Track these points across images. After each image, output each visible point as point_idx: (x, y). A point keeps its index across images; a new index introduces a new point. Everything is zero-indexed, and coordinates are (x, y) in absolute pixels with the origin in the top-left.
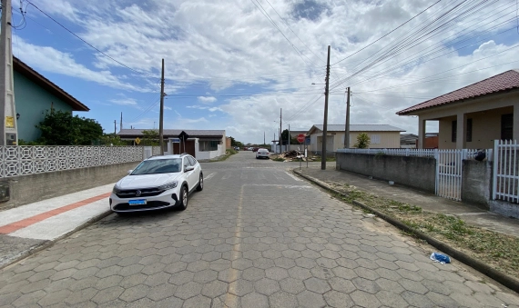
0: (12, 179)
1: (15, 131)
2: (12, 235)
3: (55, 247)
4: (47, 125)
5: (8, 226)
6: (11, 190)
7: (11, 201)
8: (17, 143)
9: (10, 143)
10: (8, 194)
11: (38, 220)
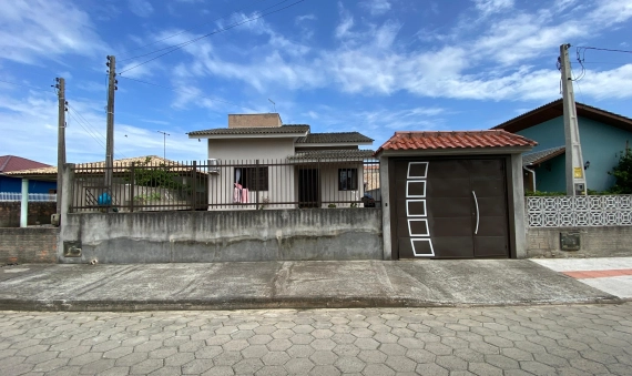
0: (583, 229)
1: (584, 181)
2: (581, 280)
3: (624, 305)
4: (622, 170)
5: (578, 272)
6: (581, 239)
7: (581, 250)
8: (586, 192)
9: (579, 193)
10: (578, 243)
11: (608, 275)
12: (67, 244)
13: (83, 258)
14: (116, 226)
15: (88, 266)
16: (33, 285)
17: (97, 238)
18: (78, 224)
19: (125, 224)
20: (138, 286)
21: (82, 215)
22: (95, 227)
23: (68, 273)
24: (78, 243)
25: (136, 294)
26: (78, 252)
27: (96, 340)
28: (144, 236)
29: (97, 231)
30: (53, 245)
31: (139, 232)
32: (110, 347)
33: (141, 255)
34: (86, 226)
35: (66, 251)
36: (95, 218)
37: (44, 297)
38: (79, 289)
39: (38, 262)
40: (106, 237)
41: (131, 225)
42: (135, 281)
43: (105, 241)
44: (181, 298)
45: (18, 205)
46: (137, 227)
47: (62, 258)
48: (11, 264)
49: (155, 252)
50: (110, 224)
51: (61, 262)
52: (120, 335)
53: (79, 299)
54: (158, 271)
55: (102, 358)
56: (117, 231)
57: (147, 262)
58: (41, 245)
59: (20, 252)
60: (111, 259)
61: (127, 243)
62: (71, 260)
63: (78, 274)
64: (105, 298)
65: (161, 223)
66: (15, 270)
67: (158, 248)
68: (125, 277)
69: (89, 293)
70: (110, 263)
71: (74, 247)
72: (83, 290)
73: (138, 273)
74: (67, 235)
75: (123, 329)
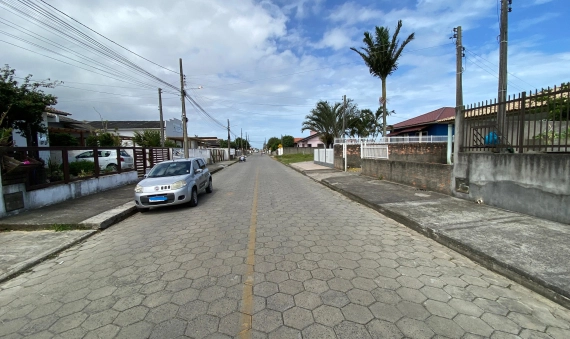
12: (458, 180)
13: (470, 195)
14: (502, 168)
15: (472, 204)
16: (424, 209)
17: (483, 178)
18: (466, 163)
19: (511, 166)
20: (508, 242)
21: (470, 155)
22: (481, 167)
23: (453, 207)
24: (466, 181)
25: (500, 251)
26: (467, 189)
27: (432, 280)
28: (535, 184)
29: (483, 171)
30: (448, 180)
31: (528, 178)
32: (439, 297)
33: (530, 206)
34: (473, 165)
35: (457, 186)
36: (481, 158)
37: (423, 222)
38: (452, 224)
39: (438, 191)
40: (492, 180)
41: (519, 168)
42: (509, 235)
43: (490, 182)
44: (557, 283)
45: (445, 145)
46: (526, 171)
47: (454, 192)
48: (422, 189)
49: (550, 206)
50: (495, 165)
51: (453, 195)
52: (456, 290)
53: (445, 233)
54: (546, 232)
55: (422, 304)
56: (503, 173)
57: (538, 216)
58: (441, 179)
59: (428, 182)
60: (496, 202)
61: (513, 188)
62: (461, 195)
63: (460, 209)
64: (466, 242)
65: (560, 170)
66: (421, 195)
67: (555, 202)
68: (500, 226)
69: (456, 232)
70: (495, 206)
71: (464, 183)
72: (454, 226)
73: (519, 226)
74: (458, 173)
75: (464, 285)
